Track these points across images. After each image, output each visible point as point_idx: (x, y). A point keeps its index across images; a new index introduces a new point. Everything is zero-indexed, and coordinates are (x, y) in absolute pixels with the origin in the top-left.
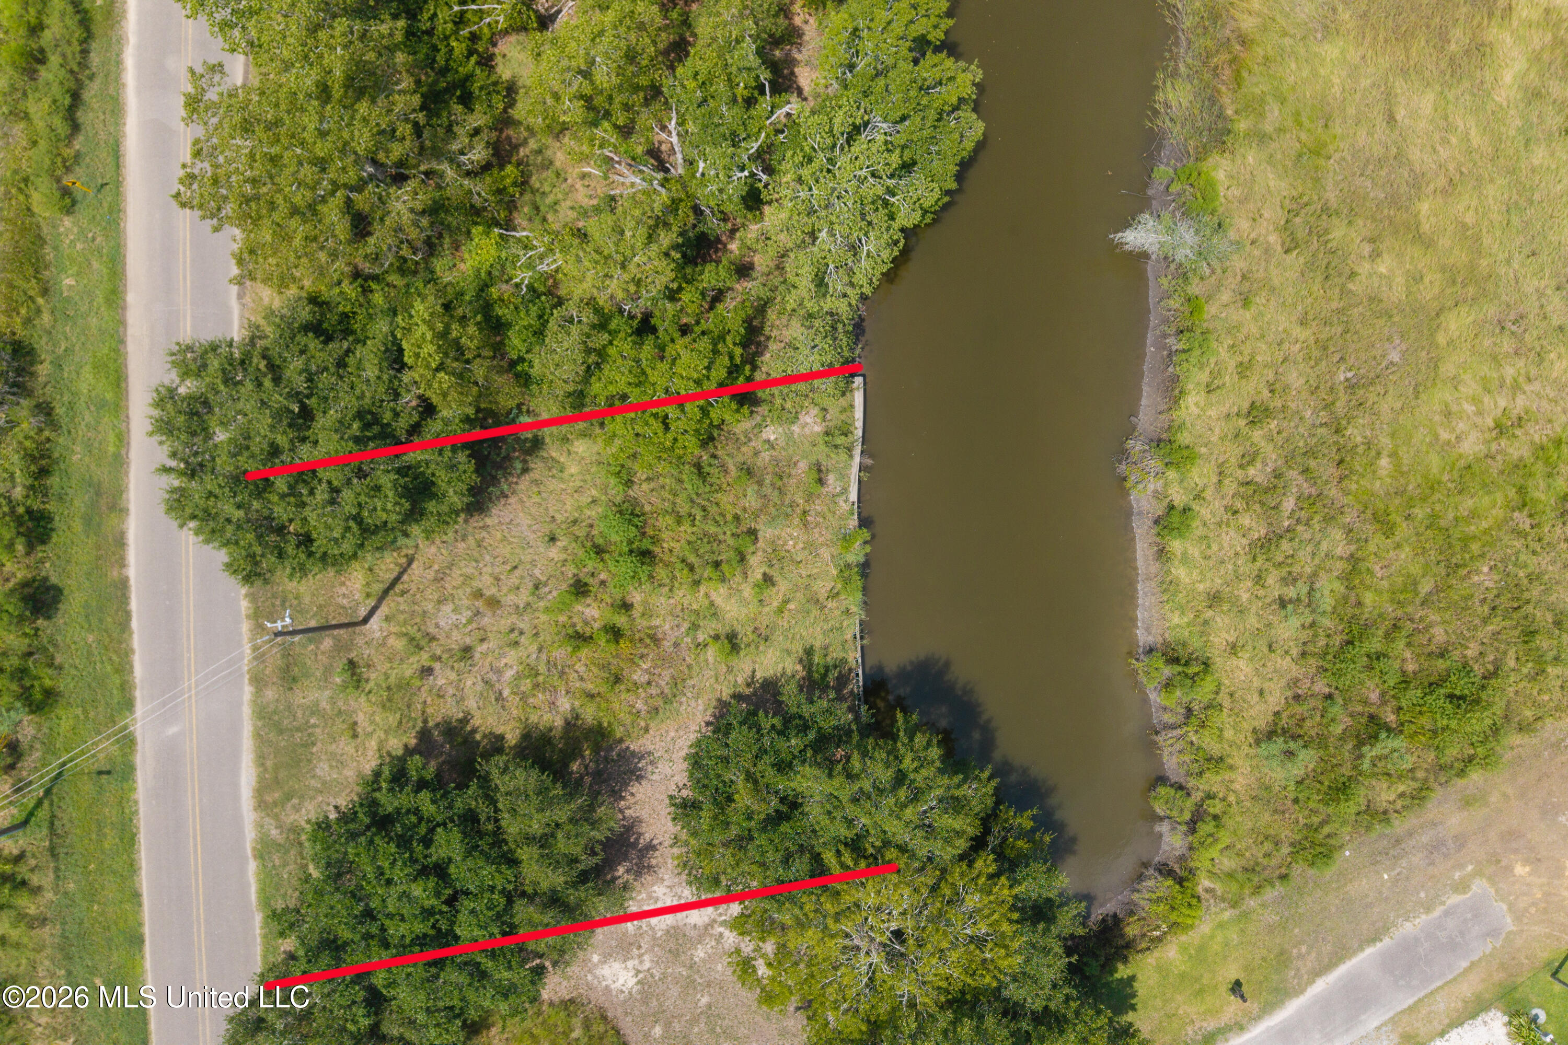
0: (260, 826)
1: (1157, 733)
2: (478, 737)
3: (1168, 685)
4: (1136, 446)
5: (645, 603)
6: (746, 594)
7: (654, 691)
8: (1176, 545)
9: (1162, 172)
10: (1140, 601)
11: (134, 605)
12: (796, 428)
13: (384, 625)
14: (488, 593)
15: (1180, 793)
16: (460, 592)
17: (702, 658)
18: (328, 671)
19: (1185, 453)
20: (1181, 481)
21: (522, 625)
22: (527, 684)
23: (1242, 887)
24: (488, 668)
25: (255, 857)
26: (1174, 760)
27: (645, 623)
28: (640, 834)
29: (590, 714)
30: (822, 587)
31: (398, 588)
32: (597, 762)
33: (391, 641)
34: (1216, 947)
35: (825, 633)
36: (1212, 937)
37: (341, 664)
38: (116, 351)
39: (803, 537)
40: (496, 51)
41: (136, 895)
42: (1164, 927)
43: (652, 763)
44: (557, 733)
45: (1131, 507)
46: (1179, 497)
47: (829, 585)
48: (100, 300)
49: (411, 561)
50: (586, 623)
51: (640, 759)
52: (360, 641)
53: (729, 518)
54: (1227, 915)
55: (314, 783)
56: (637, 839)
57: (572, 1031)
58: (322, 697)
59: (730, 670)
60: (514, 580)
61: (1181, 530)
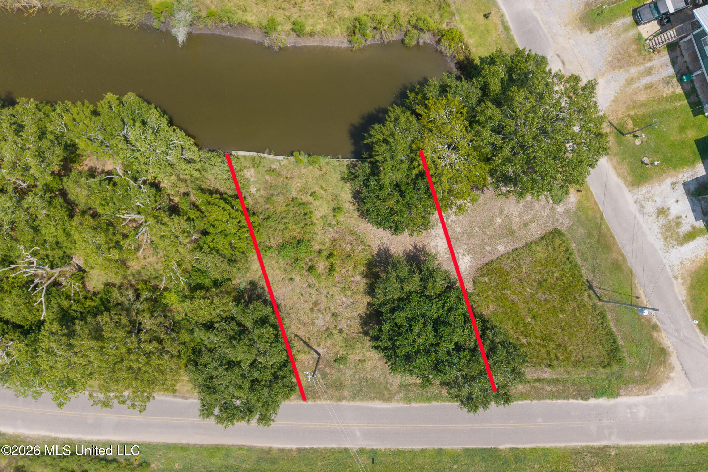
0: (398, 401)
1: (384, 42)
2: (368, 312)
3: (364, 35)
4: (267, 42)
5: (319, 244)
6: (318, 204)
7: (354, 243)
8: (308, 29)
9: (155, 24)
10: (331, 45)
11: (308, 446)
12: (252, 180)
13: (321, 347)
14: (311, 306)
15: (408, 34)
16: (310, 317)
17: (342, 223)
18: (339, 370)
19: (270, 22)
20: (282, 25)
21: (325, 293)
22: (348, 292)
23: (447, 11)
24: (341, 307)
25: (410, 403)
26: (395, 35)
27: (327, 245)
28: (410, 251)
29: (362, 268)
30: (317, 173)
31: (307, 341)
32: (381, 266)
33: (328, 345)
34: (470, 23)
35: (336, 173)
36: (466, 25)
37: (335, 365)
38: (205, 449)
39: (297, 179)
40: (92, 291)
41: (422, 450)
42: (461, 44)
43: (383, 245)
44: (368, 281)
45: (292, 46)
46: (288, 26)
47: (317, 170)
48: (185, 454)
49: (296, 336)
50: (326, 268)
51: (381, 249)
52: (327, 357)
53: (287, 209)
54: (457, 18)
55: (382, 378)
56: (412, 252)
57: (485, 282)
58: (348, 373)
59: (348, 212)
60: (307, 295)
61: (302, 26)
